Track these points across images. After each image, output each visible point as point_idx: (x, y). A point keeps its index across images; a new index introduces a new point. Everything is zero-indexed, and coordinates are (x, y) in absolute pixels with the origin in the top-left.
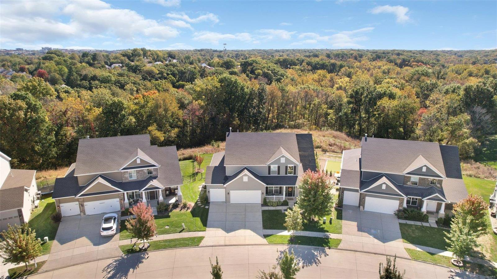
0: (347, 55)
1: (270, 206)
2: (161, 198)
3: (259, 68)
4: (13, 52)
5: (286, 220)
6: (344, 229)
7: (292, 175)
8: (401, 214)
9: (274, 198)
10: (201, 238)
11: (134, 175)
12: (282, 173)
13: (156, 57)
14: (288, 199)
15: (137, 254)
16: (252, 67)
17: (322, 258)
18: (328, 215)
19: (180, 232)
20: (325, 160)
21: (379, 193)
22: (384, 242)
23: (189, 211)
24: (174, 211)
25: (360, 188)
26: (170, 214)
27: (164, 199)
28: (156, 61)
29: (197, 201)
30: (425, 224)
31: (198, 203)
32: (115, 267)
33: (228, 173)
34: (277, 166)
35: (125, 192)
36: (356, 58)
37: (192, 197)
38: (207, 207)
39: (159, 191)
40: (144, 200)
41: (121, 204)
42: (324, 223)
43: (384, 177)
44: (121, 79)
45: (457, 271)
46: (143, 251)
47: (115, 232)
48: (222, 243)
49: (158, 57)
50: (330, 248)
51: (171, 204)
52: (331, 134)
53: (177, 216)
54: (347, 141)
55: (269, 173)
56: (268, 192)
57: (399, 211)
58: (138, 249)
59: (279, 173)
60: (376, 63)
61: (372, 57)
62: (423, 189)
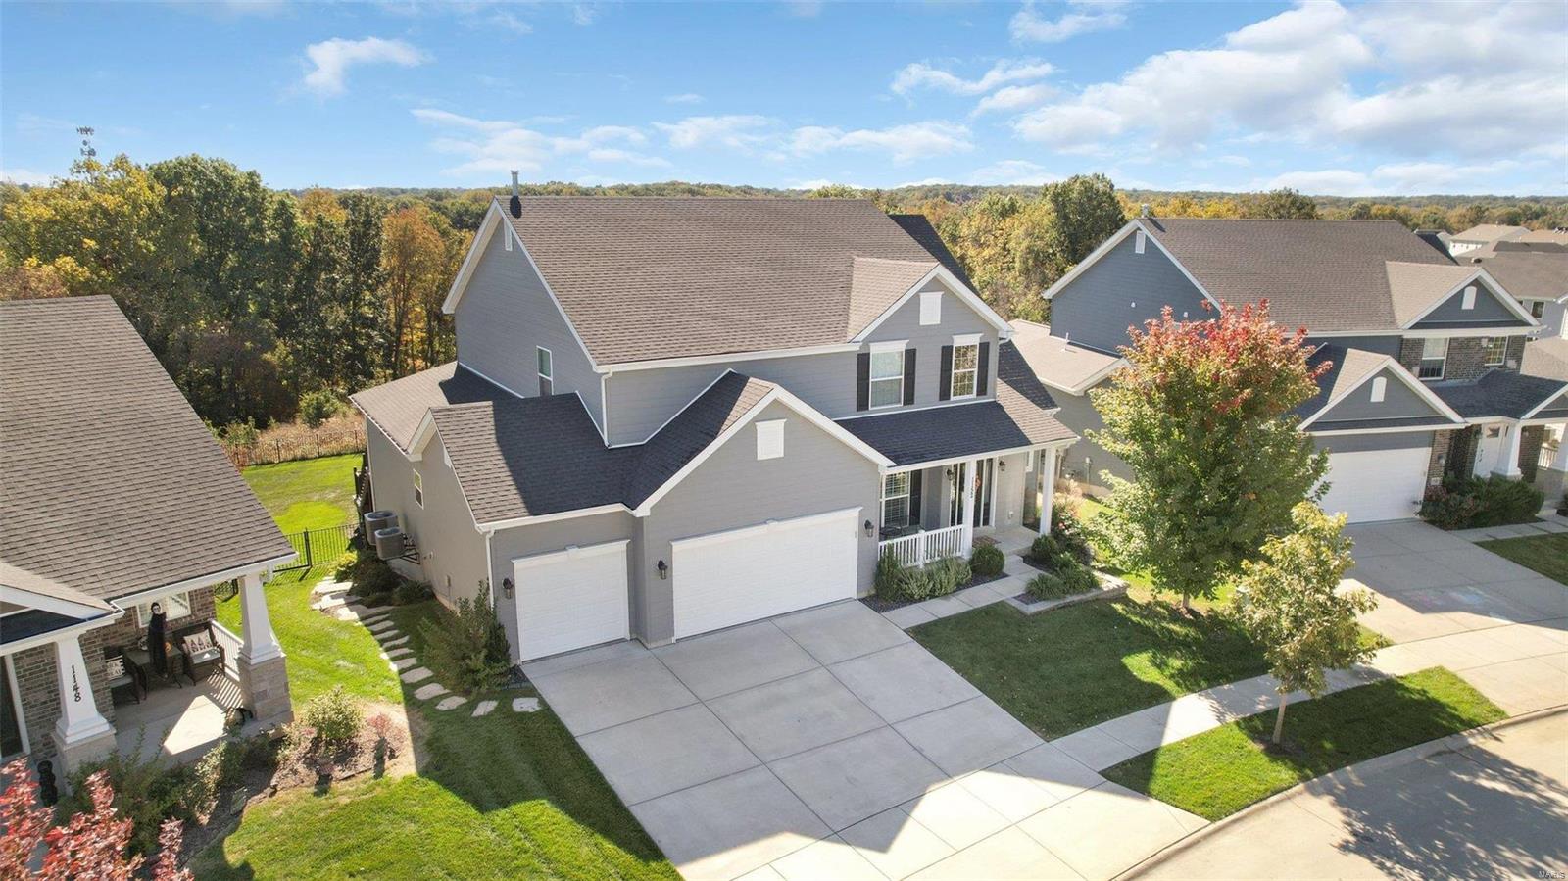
1: (922, 599)
7: (972, 398)
9: (923, 546)
21: (1361, 424)
23: (404, 768)
31: (427, 695)
33: (621, 427)
34: (901, 346)
38: (526, 707)
50: (1486, 733)
51: (195, 757)
55: (863, 403)
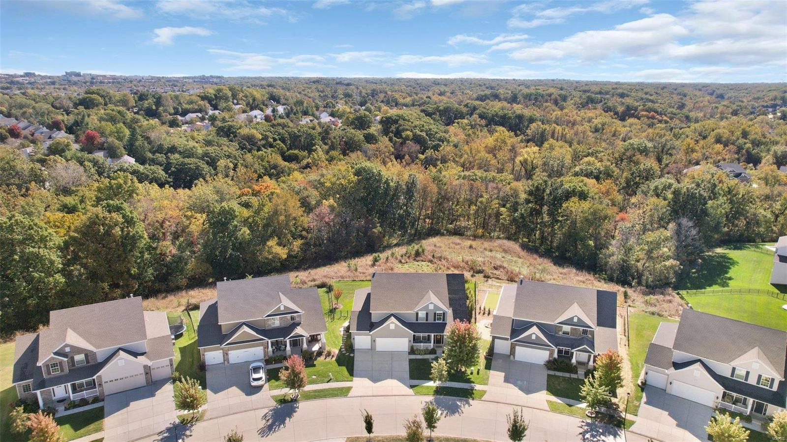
0: (542, 96)
1: (417, 354)
2: (305, 346)
3: (408, 127)
4: (20, 79)
5: (433, 371)
6: (491, 380)
7: (441, 321)
8: (551, 364)
9: (422, 346)
10: (349, 389)
11: (276, 322)
12: (431, 320)
13: (251, 102)
14: (437, 347)
15: (289, 404)
16: (397, 126)
17: (465, 409)
18: (474, 365)
19: (327, 382)
20: (485, 291)
21: (529, 343)
22: (527, 394)
23: (334, 359)
24: (319, 359)
25: (511, 336)
26: (315, 363)
27: (308, 346)
28: (252, 109)
29: (341, 348)
30: (574, 376)
31: (342, 350)
32: (272, 416)
33: (374, 319)
34: (425, 312)
35: (269, 341)
36: (556, 103)
37: (334, 343)
38: (352, 355)
39: (303, 339)
40: (288, 348)
41: (265, 352)
42: (472, 373)
43: (535, 326)
44: (210, 149)
45: (588, 421)
46: (294, 400)
47: (263, 382)
48: (370, 394)
49: (254, 100)
50: (473, 400)
51: (315, 351)
52: (500, 246)
53: (324, 364)
54: (520, 258)
55: (417, 320)
56: (416, 339)
57: (549, 362)
58: (290, 399)
59: (427, 320)
60: (585, 113)
61: (580, 102)
62: (574, 339)
